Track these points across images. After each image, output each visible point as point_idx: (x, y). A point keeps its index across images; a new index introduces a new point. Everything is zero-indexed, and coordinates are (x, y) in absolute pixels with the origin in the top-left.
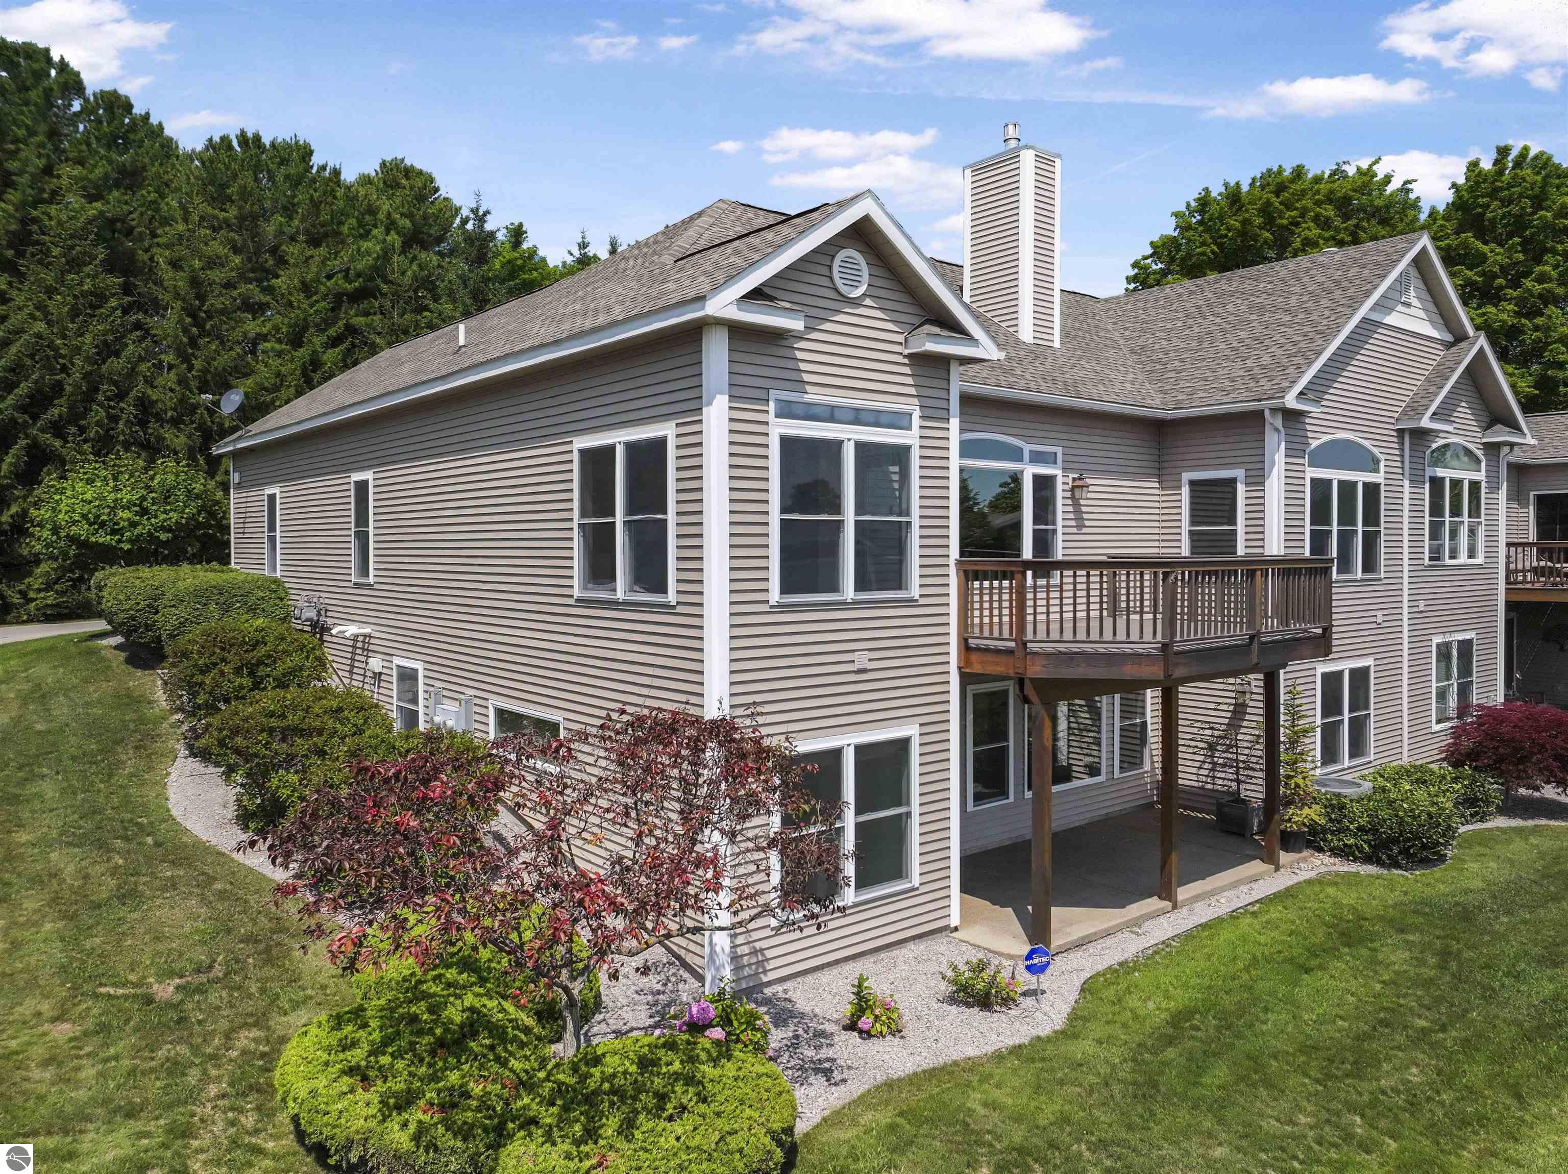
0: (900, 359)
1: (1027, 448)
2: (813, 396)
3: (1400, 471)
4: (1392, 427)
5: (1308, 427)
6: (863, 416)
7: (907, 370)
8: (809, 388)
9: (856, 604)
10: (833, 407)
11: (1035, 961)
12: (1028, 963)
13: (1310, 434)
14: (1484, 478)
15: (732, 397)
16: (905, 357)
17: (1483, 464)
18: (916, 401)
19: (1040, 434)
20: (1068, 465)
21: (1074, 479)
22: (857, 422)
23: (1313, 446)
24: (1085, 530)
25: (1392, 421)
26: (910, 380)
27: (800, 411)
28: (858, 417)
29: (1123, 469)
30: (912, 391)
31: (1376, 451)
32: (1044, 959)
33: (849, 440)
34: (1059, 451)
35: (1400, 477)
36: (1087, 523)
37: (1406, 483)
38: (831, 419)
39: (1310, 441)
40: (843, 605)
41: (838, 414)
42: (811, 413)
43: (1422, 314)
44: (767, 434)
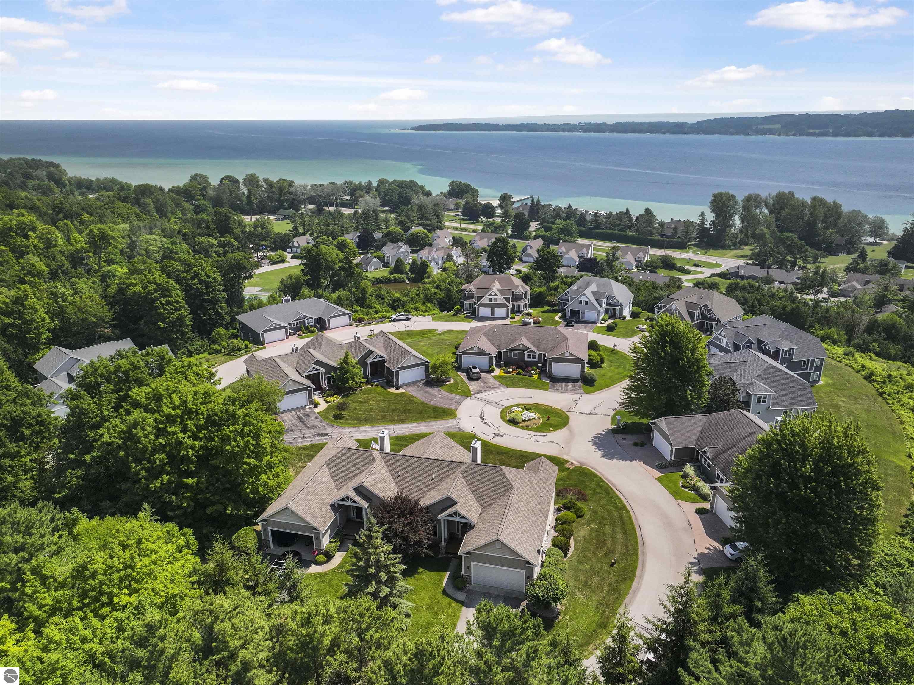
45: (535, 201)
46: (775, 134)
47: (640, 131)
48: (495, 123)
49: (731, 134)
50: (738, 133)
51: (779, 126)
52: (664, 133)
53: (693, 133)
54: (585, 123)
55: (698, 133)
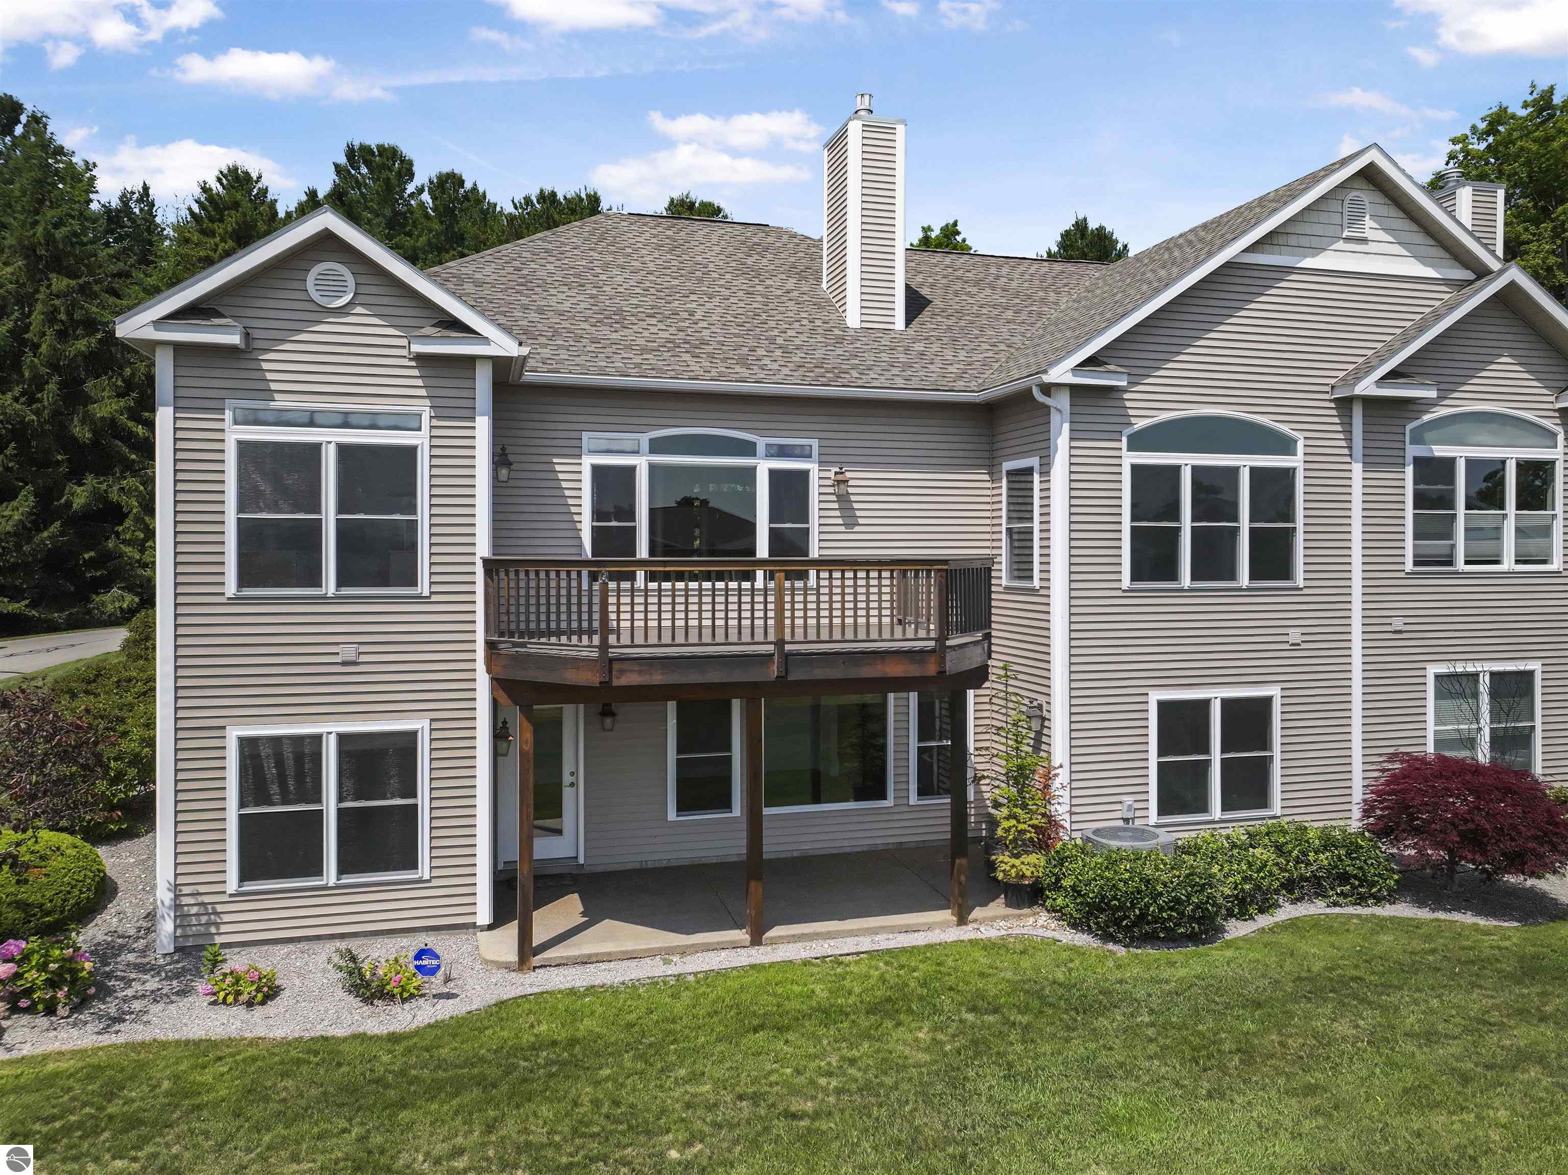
0: (406, 362)
1: (761, 443)
2: (281, 402)
3: (1346, 451)
4: (1327, 397)
5: (1128, 404)
6: (353, 420)
7: (416, 372)
8: (277, 396)
9: (339, 599)
10: (313, 412)
11: (425, 962)
12: (418, 963)
13: (1131, 412)
14: (1561, 457)
15: (176, 409)
16: (410, 359)
17: (1561, 438)
18: (427, 402)
19: (783, 426)
20: (824, 458)
21: (836, 473)
22: (346, 425)
23: (1136, 427)
24: (857, 529)
25: (1328, 389)
26: (420, 382)
27: (270, 417)
28: (346, 421)
29: (924, 461)
30: (423, 392)
31: (1285, 428)
32: (435, 962)
33: (330, 442)
34: (815, 443)
35: (1348, 459)
36: (861, 521)
37: (1357, 468)
38: (311, 424)
39: (1133, 420)
40: (323, 599)
41: (318, 419)
42: (283, 420)
43: (1398, 249)
44: (223, 441)
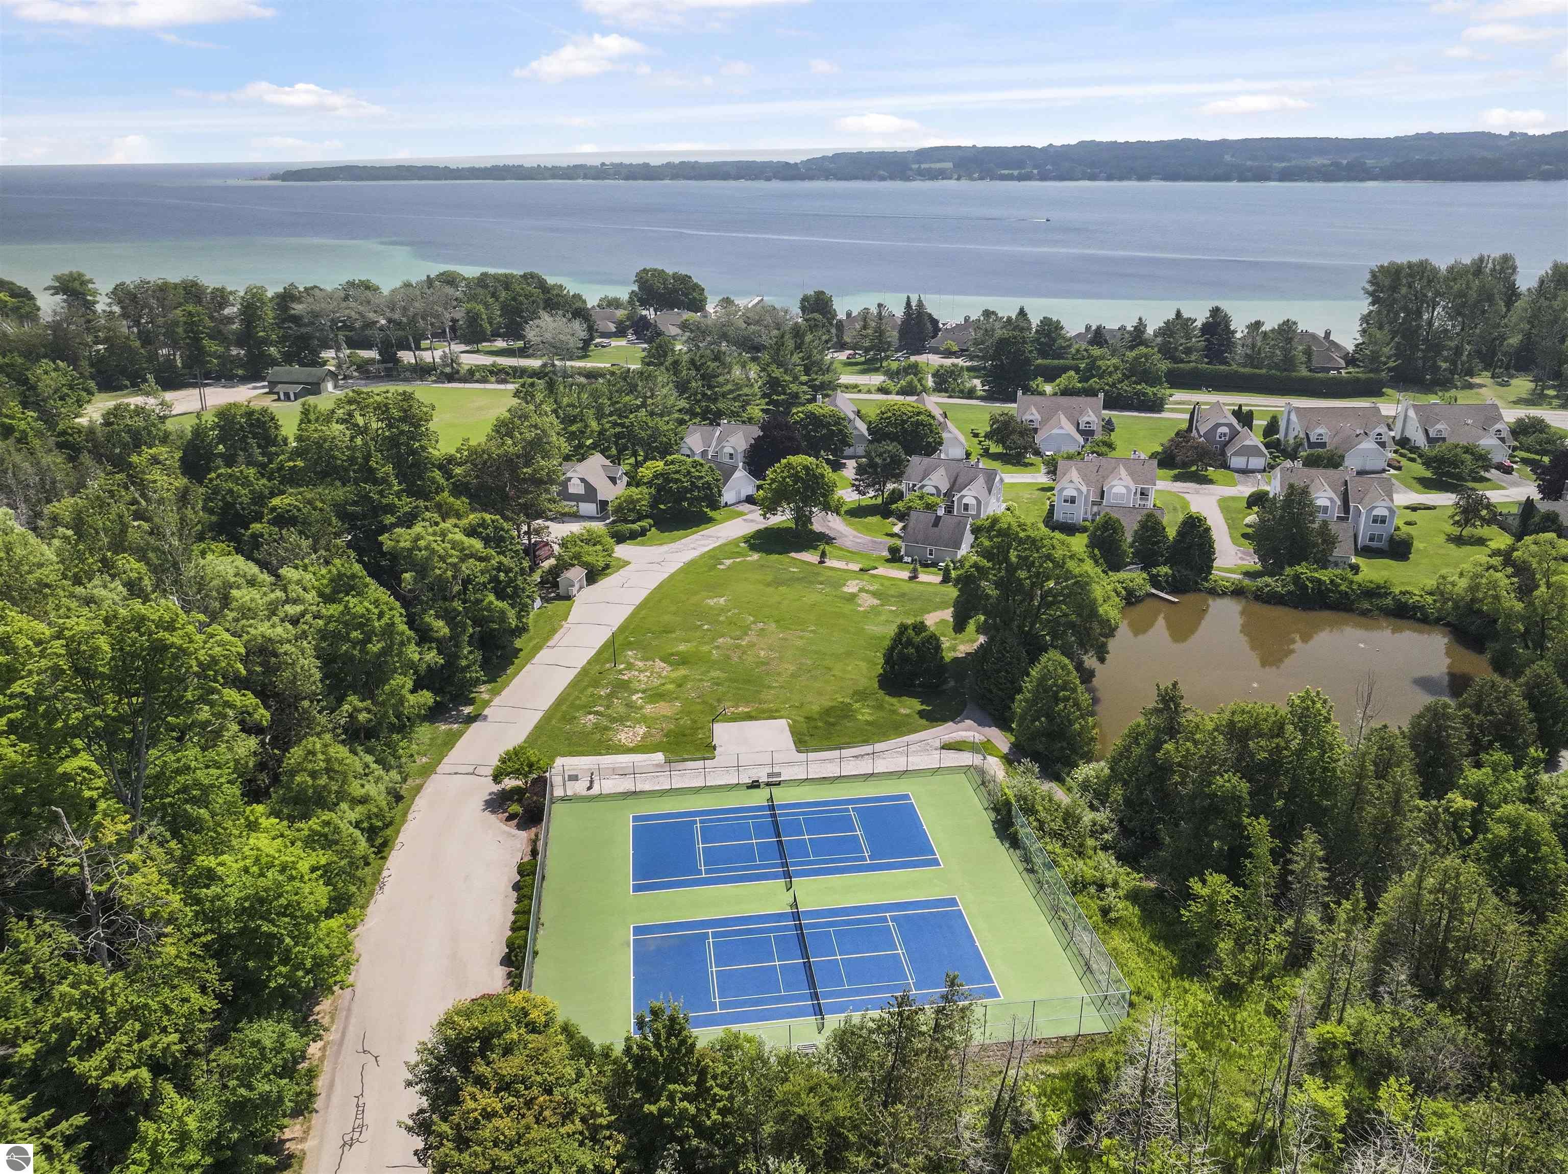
45: (914, 304)
46: (951, 178)
47: (726, 176)
48: (442, 166)
49: (882, 179)
50: (892, 178)
51: (949, 165)
52: (768, 179)
53: (818, 179)
54: (612, 164)
55: (827, 179)
